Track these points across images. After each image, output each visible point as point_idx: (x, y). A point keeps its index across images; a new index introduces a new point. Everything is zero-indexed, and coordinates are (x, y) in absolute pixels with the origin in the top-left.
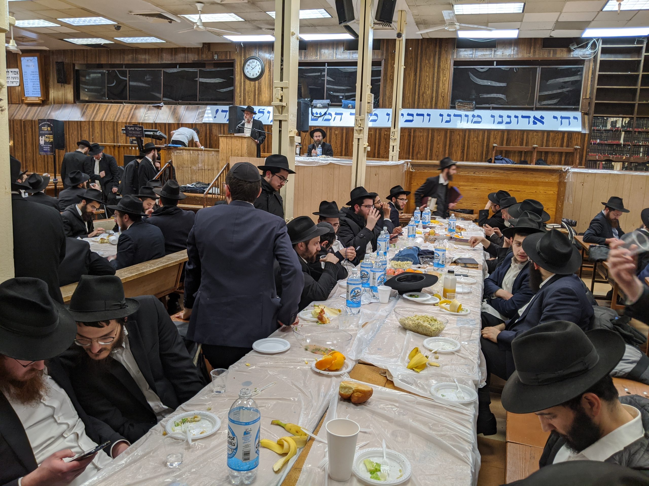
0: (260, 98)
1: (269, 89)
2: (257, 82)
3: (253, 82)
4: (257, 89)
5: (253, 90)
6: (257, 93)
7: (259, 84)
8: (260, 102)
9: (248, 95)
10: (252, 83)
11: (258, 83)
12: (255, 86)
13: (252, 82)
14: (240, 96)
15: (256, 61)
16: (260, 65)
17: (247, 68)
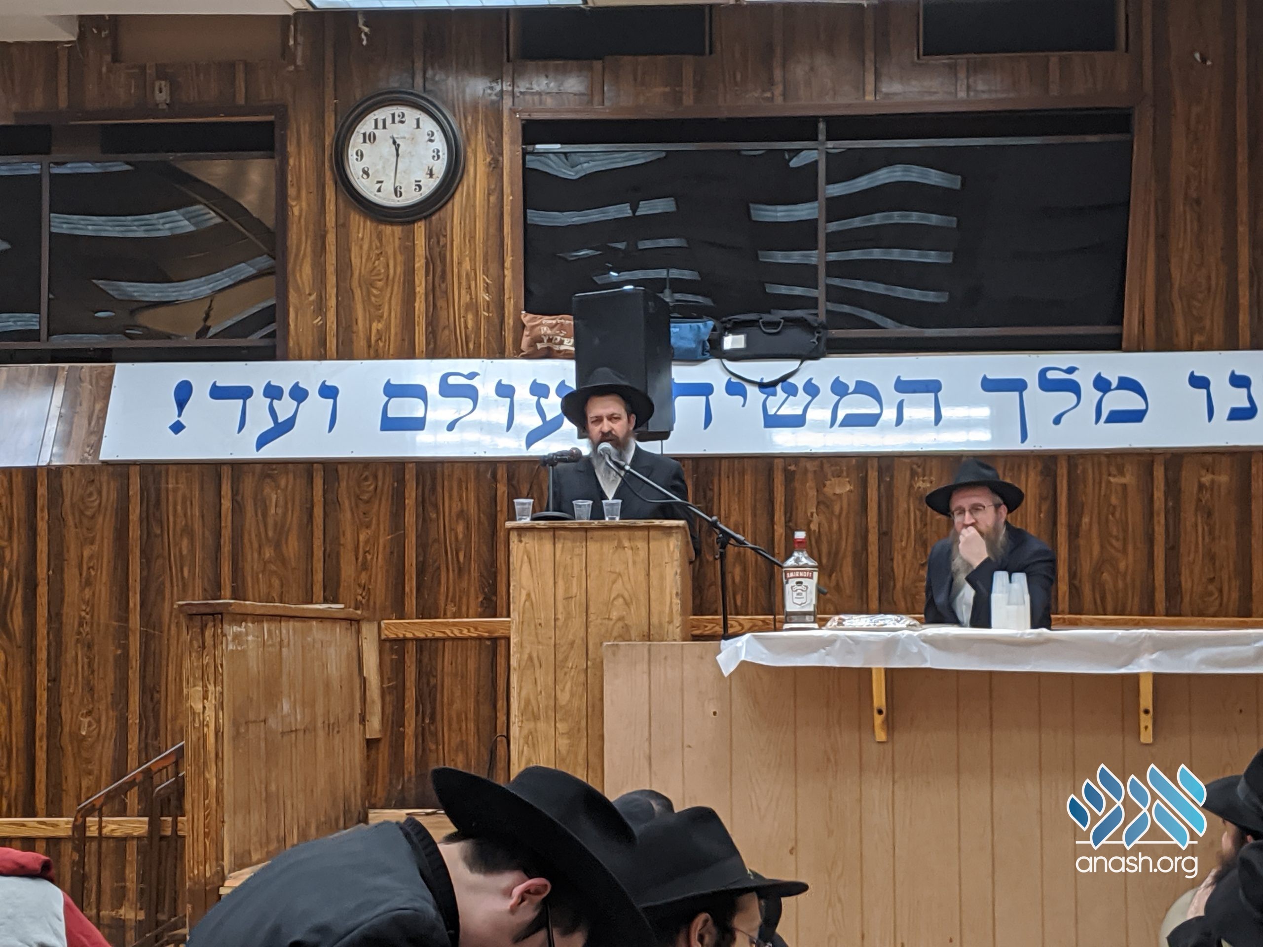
0: (443, 314)
1: (494, 268)
2: (420, 228)
3: (398, 230)
4: (420, 264)
5: (396, 270)
6: (420, 289)
7: (436, 238)
8: (444, 336)
9: (367, 300)
10: (393, 233)
11: (429, 238)
12: (409, 252)
13: (388, 229)
14: (320, 308)
15: (411, 114)
16: (439, 136)
17: (360, 155)
